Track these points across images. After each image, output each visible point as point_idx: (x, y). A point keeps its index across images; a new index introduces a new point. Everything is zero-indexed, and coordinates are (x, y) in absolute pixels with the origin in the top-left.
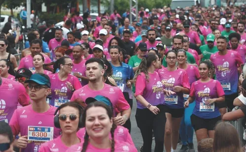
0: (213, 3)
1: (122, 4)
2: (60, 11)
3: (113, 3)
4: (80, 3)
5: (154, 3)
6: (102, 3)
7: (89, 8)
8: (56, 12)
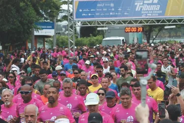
0: (136, 41)
1: (63, 43)
2: (13, 49)
3: (55, 42)
4: (29, 42)
5: (88, 42)
6: (46, 42)
7: (36, 47)
8: (9, 50)
